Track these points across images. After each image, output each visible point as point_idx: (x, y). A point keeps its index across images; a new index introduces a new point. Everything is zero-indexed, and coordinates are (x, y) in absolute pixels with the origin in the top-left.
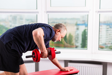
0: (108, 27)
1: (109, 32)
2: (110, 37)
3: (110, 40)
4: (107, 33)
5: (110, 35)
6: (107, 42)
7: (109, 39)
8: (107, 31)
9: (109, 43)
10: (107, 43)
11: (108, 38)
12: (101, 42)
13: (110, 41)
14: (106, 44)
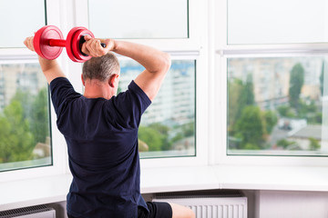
0: (177, 73)
1: (180, 86)
2: (183, 100)
3: (183, 108)
4: (175, 89)
5: (183, 94)
6: (176, 113)
7: (182, 106)
8: (175, 84)
9: (181, 117)
10: (176, 116)
11: (177, 104)
12: (161, 116)
13: (183, 111)
14: (173, 119)
